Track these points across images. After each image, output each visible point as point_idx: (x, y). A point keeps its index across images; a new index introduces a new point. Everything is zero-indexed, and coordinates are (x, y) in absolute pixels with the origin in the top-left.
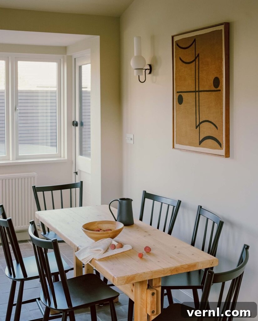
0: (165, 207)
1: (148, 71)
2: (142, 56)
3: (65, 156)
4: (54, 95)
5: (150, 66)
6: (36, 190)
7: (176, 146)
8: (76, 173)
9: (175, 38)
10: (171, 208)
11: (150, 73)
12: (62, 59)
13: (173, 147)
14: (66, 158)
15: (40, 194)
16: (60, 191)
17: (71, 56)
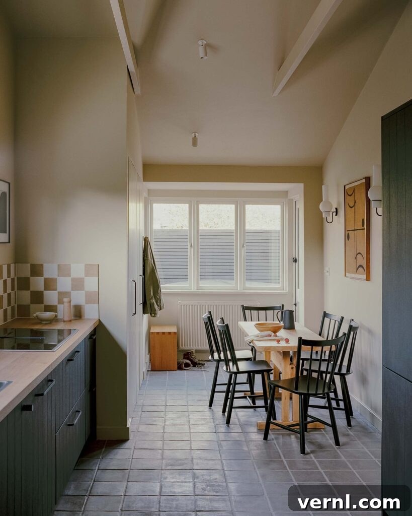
0: (333, 322)
1: (335, 214)
2: (330, 200)
3: (286, 289)
4: (277, 235)
5: (336, 209)
6: (245, 308)
7: (347, 274)
8: (296, 305)
9: (346, 186)
10: (337, 323)
11: (336, 215)
12: (284, 202)
13: (345, 276)
14: (287, 291)
15: (247, 312)
16: (265, 311)
17: (292, 200)
